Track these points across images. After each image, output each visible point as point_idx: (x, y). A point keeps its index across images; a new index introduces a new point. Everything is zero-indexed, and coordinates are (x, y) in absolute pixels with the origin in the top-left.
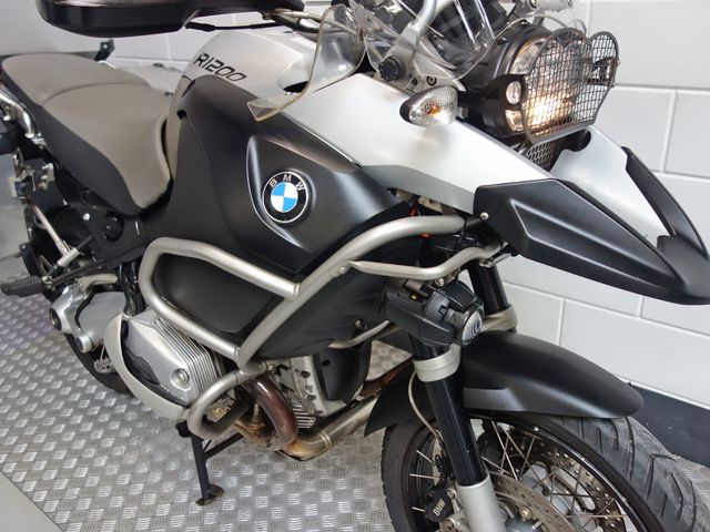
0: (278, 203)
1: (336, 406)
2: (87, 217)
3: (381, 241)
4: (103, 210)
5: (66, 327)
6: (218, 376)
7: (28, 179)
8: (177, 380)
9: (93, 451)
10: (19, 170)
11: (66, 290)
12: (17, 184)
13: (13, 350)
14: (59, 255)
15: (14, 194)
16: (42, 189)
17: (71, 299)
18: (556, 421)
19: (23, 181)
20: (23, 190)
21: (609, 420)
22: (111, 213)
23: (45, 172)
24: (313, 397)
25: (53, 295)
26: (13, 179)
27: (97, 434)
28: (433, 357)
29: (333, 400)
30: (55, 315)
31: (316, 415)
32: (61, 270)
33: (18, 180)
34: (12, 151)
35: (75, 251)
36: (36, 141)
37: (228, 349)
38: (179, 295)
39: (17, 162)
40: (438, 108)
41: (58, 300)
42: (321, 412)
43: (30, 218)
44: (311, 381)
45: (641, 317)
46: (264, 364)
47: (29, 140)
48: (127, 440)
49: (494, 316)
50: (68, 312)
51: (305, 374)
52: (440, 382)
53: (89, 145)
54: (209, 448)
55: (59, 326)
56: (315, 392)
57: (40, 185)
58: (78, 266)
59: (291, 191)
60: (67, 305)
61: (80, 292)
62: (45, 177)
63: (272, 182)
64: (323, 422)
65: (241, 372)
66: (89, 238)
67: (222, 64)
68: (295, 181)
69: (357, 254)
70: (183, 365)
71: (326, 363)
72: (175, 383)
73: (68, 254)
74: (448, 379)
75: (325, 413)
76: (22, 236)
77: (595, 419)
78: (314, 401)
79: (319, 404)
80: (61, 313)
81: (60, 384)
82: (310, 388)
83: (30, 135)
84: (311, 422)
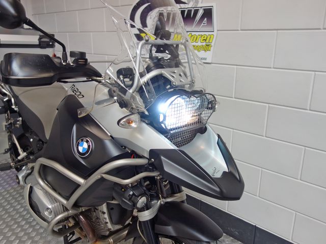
0: (81, 149)
1: (118, 227)
2: (32, 140)
3: (116, 166)
4: (38, 138)
5: (22, 183)
6: (64, 211)
7: (11, 123)
8: (47, 212)
9: (26, 237)
10: (8, 120)
11: (24, 168)
12: (5, 125)
13: (3, 190)
14: (19, 155)
15: (4, 129)
16: (17, 127)
17: (25, 172)
18: (189, 241)
19: (8, 125)
20: (8, 128)
21: (209, 242)
22: (40, 140)
23: (18, 121)
24: (107, 223)
25: (18, 169)
26: (5, 123)
27: (29, 230)
28: (144, 211)
29: (116, 224)
30: (18, 178)
31: (109, 230)
32: (19, 161)
33: (7, 124)
34: (6, 112)
35: (25, 154)
36: (16, 109)
37: (64, 202)
38: (50, 178)
39: (7, 117)
40: (132, 122)
41: (20, 172)
42: (111, 229)
43: (10, 139)
44: (106, 216)
45: (259, 197)
46: (81, 209)
47: (13, 109)
48: (41, 234)
49: (175, 195)
50: (23, 177)
51: (104, 213)
52: (147, 221)
53: (34, 113)
54: (71, 240)
55: (19, 183)
56: (108, 220)
57: (16, 126)
58: (30, 159)
59: (85, 145)
60: (23, 174)
61: (28, 169)
62: (18, 123)
63: (80, 141)
64: (112, 233)
65: (70, 211)
66: (31, 149)
67: (78, 90)
68: (87, 142)
69: (104, 171)
70: (50, 207)
71: (112, 209)
72: (46, 213)
73: (23, 155)
74: (150, 220)
75: (112, 229)
76: (7, 146)
77: (204, 241)
78: (107, 224)
79: (109, 226)
80: (20, 178)
81: (19, 206)
82: (106, 219)
83: (13, 107)
84: (108, 233)
